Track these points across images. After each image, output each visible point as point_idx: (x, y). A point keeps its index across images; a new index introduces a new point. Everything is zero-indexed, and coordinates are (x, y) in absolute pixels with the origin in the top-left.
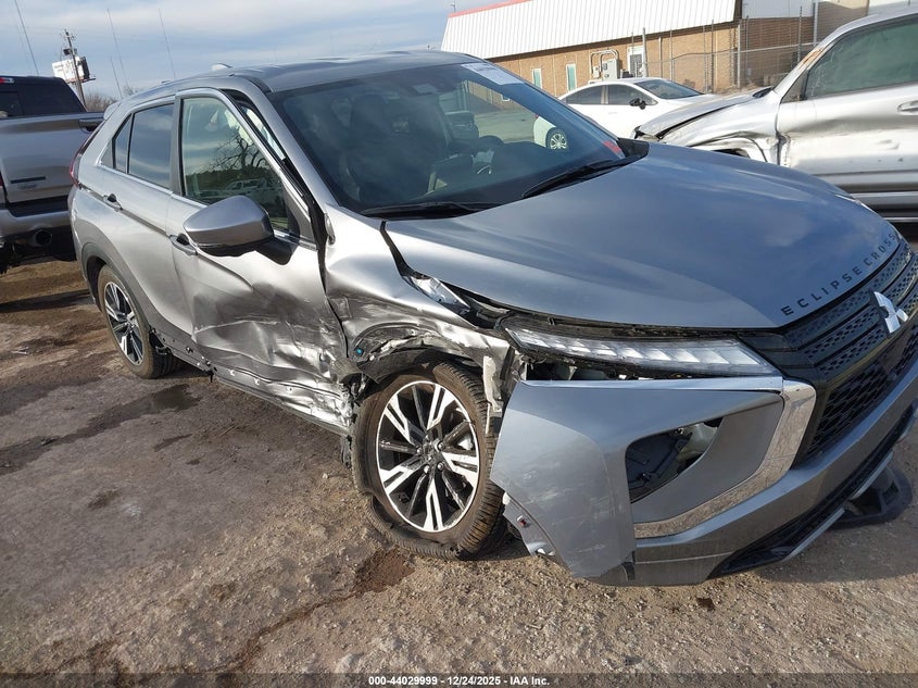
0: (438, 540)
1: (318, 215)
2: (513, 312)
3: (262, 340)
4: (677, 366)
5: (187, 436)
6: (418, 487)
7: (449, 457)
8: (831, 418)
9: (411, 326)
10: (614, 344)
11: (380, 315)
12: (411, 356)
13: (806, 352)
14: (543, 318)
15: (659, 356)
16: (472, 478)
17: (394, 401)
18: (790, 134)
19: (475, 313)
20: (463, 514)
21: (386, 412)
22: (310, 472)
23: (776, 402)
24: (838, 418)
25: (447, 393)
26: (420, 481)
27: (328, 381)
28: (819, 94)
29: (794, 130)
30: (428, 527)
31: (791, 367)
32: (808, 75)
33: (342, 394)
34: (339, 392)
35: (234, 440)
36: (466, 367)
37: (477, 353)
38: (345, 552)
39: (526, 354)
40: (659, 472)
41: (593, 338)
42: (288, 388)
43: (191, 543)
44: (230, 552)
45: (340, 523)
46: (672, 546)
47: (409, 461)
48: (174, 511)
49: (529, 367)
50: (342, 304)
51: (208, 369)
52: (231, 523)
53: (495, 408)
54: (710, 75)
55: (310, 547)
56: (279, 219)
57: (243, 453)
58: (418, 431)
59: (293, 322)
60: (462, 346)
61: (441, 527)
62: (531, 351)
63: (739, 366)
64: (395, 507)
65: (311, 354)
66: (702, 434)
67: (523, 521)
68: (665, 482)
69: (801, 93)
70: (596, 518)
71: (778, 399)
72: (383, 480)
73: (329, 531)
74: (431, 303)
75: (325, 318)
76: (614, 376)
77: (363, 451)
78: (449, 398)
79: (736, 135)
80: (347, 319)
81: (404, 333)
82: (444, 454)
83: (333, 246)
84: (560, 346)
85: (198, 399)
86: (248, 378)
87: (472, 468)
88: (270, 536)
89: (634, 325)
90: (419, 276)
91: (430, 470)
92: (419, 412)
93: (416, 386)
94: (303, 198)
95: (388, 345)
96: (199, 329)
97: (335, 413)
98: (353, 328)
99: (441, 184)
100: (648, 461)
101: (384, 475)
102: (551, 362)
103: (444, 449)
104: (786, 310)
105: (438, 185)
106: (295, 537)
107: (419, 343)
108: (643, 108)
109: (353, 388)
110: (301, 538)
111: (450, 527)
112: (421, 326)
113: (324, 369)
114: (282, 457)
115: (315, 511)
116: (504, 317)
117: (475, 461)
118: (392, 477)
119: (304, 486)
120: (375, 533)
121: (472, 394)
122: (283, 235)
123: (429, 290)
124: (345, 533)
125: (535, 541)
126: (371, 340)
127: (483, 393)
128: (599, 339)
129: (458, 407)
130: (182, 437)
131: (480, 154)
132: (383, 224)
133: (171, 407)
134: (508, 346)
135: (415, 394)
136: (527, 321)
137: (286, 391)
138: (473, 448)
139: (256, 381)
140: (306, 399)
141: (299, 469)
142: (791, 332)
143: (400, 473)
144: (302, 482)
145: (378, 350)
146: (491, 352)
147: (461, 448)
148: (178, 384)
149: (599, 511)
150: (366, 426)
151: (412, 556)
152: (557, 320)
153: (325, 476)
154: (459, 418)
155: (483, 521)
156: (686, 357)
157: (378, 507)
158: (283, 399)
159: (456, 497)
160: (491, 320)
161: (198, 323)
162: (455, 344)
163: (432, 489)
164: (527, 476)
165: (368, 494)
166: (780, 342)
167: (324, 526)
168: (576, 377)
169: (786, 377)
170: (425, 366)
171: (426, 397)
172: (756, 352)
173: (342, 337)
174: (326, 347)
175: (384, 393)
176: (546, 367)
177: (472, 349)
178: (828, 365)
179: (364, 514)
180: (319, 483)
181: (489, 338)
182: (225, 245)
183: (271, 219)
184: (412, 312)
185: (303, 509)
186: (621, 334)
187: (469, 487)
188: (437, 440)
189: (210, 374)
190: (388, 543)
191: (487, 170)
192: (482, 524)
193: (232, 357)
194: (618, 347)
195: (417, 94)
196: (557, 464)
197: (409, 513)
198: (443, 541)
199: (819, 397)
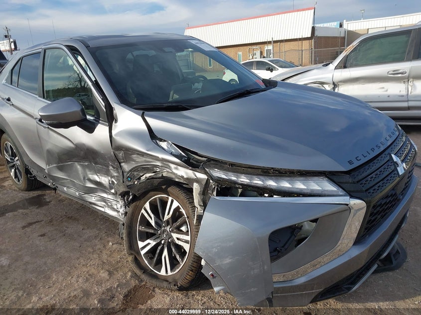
0: (168, 280)
1: (110, 108)
2: (210, 160)
3: (80, 172)
4: (295, 190)
5: (41, 221)
6: (158, 251)
7: (175, 236)
8: (373, 218)
9: (157, 166)
10: (262, 177)
11: (141, 160)
12: (156, 182)
13: (361, 184)
14: (225, 163)
15: (285, 185)
16: (187, 247)
17: (147, 206)
18: (339, 83)
19: (190, 160)
20: (181, 267)
21: (143, 211)
22: (103, 241)
23: (347, 210)
24: (376, 218)
25: (175, 201)
26: (159, 248)
27: (113, 194)
28: (352, 66)
29: (341, 82)
30: (163, 272)
31: (353, 192)
32: (347, 57)
33: (120, 201)
34: (119, 200)
35: (65, 224)
36: (185, 188)
37: (190, 181)
38: (118, 286)
39: (216, 182)
40: (286, 247)
41: (251, 174)
42: (93, 197)
43: (34, 281)
44: (55, 285)
45: (116, 270)
46: (292, 286)
47: (154, 237)
48: (27, 263)
49: (217, 189)
50: (121, 154)
51: (54, 187)
52: (58, 269)
53: (199, 210)
54: (301, 60)
55: (99, 283)
56: (90, 110)
57: (69, 231)
58: (159, 221)
59: (96, 163)
60: (182, 177)
61: (170, 273)
62: (218, 181)
63: (327, 191)
64: (146, 262)
65: (105, 180)
66: (308, 226)
67: (212, 275)
68: (289, 252)
69: (344, 65)
70: (252, 273)
71: (347, 208)
72: (140, 247)
73: (111, 274)
74: (166, 154)
75: (112, 161)
76: (262, 195)
77: (130, 231)
78: (176, 204)
79: (315, 83)
80: (123, 162)
81: (153, 170)
82: (172, 234)
83: (117, 124)
84: (234, 178)
85: (49, 202)
86: (74, 192)
87: (187, 242)
88: (78, 277)
89: (272, 168)
90: (161, 140)
91: (165, 242)
92: (160, 211)
93: (159, 197)
94: (102, 99)
95: (144, 176)
96: (49, 166)
97: (117, 211)
98: (126, 167)
99: (176, 97)
100: (280, 241)
101: (141, 244)
102: (229, 186)
103: (172, 231)
104: (350, 162)
105: (174, 97)
106: (92, 277)
107: (161, 175)
108: (272, 72)
109: (126, 198)
110: (95, 278)
111: (174, 273)
112: (161, 166)
113: (111, 188)
114: (88, 233)
115: (104, 263)
116: (205, 162)
117: (188, 238)
118: (145, 246)
119: (99, 249)
120: (135, 275)
121: (188, 202)
122: (92, 118)
123: (166, 147)
124: (119, 275)
125: (219, 286)
126: (135, 173)
127: (193, 202)
128: (254, 175)
129: (180, 209)
130: (38, 222)
131: (196, 84)
132: (143, 113)
133: (35, 206)
134: (206, 177)
135: (158, 202)
136: (217, 164)
137: (92, 199)
138: (188, 231)
139: (77, 193)
140: (103, 204)
141: (97, 240)
142: (353, 174)
143: (149, 244)
144: (98, 247)
145: (139, 179)
146: (198, 181)
147: (181, 231)
148: (40, 194)
149: (254, 269)
150: (132, 218)
151: (154, 288)
152: (232, 165)
153: (111, 244)
154: (181, 215)
155: (192, 271)
156: (300, 185)
157: (137, 261)
158: (91, 203)
159: (178, 257)
160: (198, 164)
161: (48, 163)
162: (179, 176)
163: (165, 253)
164: (215, 250)
165: (132, 254)
166: (347, 178)
167: (108, 271)
168: (242, 195)
169: (352, 197)
170: (164, 187)
171: (164, 203)
172: (335, 183)
173: (120, 171)
174: (112, 177)
175: (142, 201)
176: (226, 189)
177: (187, 179)
178: (371, 191)
179: (129, 265)
180: (108, 247)
181: (197, 174)
182: (60, 122)
183: (85, 110)
184: (157, 159)
185: (97, 262)
186: (265, 172)
187: (185, 252)
188: (169, 227)
189: (55, 189)
190: (142, 281)
191: (199, 91)
192: (191, 272)
193: (65, 181)
194: (264, 179)
195: (164, 52)
196: (232, 244)
197: (153, 265)
198: (170, 281)
199: (368, 207)
